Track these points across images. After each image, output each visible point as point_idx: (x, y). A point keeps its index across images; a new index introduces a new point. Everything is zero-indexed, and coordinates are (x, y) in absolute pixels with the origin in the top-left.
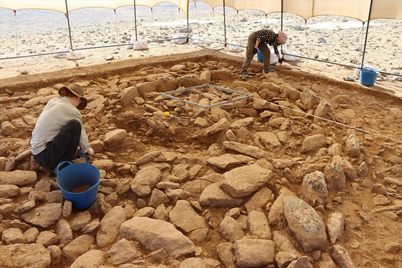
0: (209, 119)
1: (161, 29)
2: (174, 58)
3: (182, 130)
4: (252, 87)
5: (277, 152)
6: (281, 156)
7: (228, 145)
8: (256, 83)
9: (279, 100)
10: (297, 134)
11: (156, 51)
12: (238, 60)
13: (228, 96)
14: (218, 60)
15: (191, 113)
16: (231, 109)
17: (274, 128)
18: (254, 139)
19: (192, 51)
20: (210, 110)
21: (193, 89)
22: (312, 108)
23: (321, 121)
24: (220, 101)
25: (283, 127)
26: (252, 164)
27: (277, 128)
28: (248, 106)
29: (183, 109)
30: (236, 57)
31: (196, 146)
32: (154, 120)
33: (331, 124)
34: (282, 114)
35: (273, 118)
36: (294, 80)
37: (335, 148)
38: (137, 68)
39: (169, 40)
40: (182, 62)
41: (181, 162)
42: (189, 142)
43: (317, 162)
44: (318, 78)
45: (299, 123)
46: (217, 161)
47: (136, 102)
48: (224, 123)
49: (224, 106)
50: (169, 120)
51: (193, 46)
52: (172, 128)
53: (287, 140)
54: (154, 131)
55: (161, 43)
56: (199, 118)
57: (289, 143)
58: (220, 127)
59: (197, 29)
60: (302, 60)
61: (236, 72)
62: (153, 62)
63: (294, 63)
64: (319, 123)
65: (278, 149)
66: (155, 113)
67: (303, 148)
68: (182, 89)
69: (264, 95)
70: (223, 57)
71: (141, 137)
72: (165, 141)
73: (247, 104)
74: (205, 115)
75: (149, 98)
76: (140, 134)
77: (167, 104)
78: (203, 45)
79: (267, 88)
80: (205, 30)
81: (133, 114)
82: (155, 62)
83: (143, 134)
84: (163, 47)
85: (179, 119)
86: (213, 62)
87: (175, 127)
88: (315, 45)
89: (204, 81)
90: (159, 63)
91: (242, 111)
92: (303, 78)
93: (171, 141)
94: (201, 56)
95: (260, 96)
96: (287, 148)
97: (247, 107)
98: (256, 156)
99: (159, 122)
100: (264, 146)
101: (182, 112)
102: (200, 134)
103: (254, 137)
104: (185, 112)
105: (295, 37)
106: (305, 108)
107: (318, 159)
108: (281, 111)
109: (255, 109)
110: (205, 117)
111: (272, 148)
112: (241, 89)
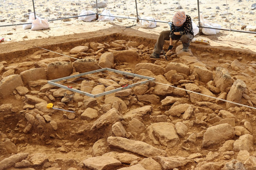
0: (100, 109)
1: (72, 4)
2: (76, 39)
3: (67, 124)
4: (157, 68)
5: (173, 147)
6: (177, 152)
7: (112, 142)
8: (164, 63)
9: (186, 83)
10: (200, 124)
11: (58, 30)
12: (149, 37)
13: (127, 81)
14: (126, 38)
15: (80, 104)
16: (127, 97)
17: (175, 117)
18: (148, 132)
19: (99, 29)
20: (104, 99)
21: (89, 74)
22: (225, 91)
23: (234, 106)
24: (116, 87)
25: (186, 116)
26: (135, 164)
27: (179, 117)
28: (150, 91)
29: (71, 99)
30: (148, 34)
31: (82, 143)
32: (33, 114)
33: (247, 109)
34: (188, 99)
35: (175, 105)
36: (212, 57)
37: (243, 141)
38: (30, 52)
39: (77, 18)
40: (85, 43)
41: (52, 165)
42: (74, 138)
43: (217, 160)
44: (240, 53)
45: (206, 109)
46: (94, 162)
47: (18, 93)
48: (112, 114)
49: (119, 93)
50: (53, 113)
51: (103, 23)
52: (54, 122)
53: (188, 132)
54: (32, 127)
55: (67, 21)
56: (89, 109)
57: (188, 135)
58: (107, 119)
59: (113, 4)
60: (226, 32)
61: (146, 51)
62: (50, 43)
63: (214, 37)
64: (231, 109)
65: (174, 144)
66: (37, 105)
67: (204, 141)
68: (76, 75)
69: (171, 77)
70: (132, 35)
71: (17, 134)
72: (44, 139)
73: (148, 89)
74: (97, 105)
75: (35, 87)
76: (17, 132)
77: (54, 93)
78: (114, 22)
79: (174, 69)
80: (123, 3)
81: (11, 107)
82: (52, 44)
83: (20, 131)
84: (68, 26)
85: (65, 111)
86: (121, 41)
87: (59, 121)
88: (247, 13)
89: (103, 65)
90: (56, 45)
91: (141, 98)
92: (223, 54)
93: (52, 138)
94: (108, 34)
95: (166, 79)
96: (185, 142)
97: (147, 93)
98: (143, 154)
99: (38, 116)
100: (158, 140)
101: (70, 103)
102: (86, 128)
103: (149, 130)
104: (74, 102)
105: (224, 5)
106: (217, 91)
107: (219, 155)
108: (187, 96)
109: (157, 95)
110: (96, 107)
111: (167, 143)
112: (145, 71)
